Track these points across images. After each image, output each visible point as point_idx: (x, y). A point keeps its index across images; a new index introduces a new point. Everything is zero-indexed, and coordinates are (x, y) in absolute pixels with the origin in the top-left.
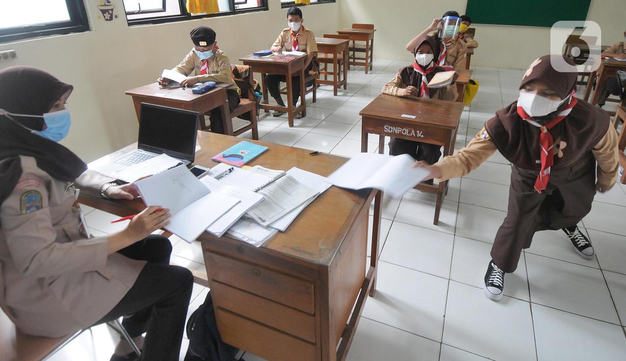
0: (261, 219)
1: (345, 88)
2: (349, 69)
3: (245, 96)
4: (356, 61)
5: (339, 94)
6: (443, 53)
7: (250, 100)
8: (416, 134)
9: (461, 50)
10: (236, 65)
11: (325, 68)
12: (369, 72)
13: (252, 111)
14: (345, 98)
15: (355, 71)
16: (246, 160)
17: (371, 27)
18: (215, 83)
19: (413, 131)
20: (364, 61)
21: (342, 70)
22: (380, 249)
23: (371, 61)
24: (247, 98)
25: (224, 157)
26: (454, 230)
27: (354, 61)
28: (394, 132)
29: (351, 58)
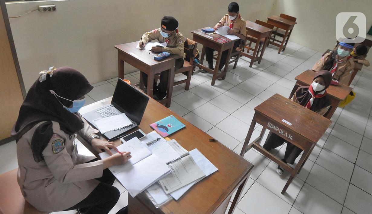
0: (165, 187)
1: (259, 63)
2: (268, 46)
3: (187, 59)
4: (275, 42)
5: (253, 66)
6: (334, 68)
7: (190, 64)
8: (288, 136)
9: (349, 68)
10: (188, 39)
11: (250, 44)
12: (281, 53)
13: (189, 71)
14: (256, 71)
15: (272, 49)
16: (169, 133)
17: (293, 20)
18: (169, 54)
19: (286, 133)
20: (280, 44)
21: (261, 48)
22: (239, 200)
23: (286, 44)
24: (189, 61)
25: (158, 126)
26: (293, 202)
27: (273, 41)
28: (274, 129)
29: (272, 39)
